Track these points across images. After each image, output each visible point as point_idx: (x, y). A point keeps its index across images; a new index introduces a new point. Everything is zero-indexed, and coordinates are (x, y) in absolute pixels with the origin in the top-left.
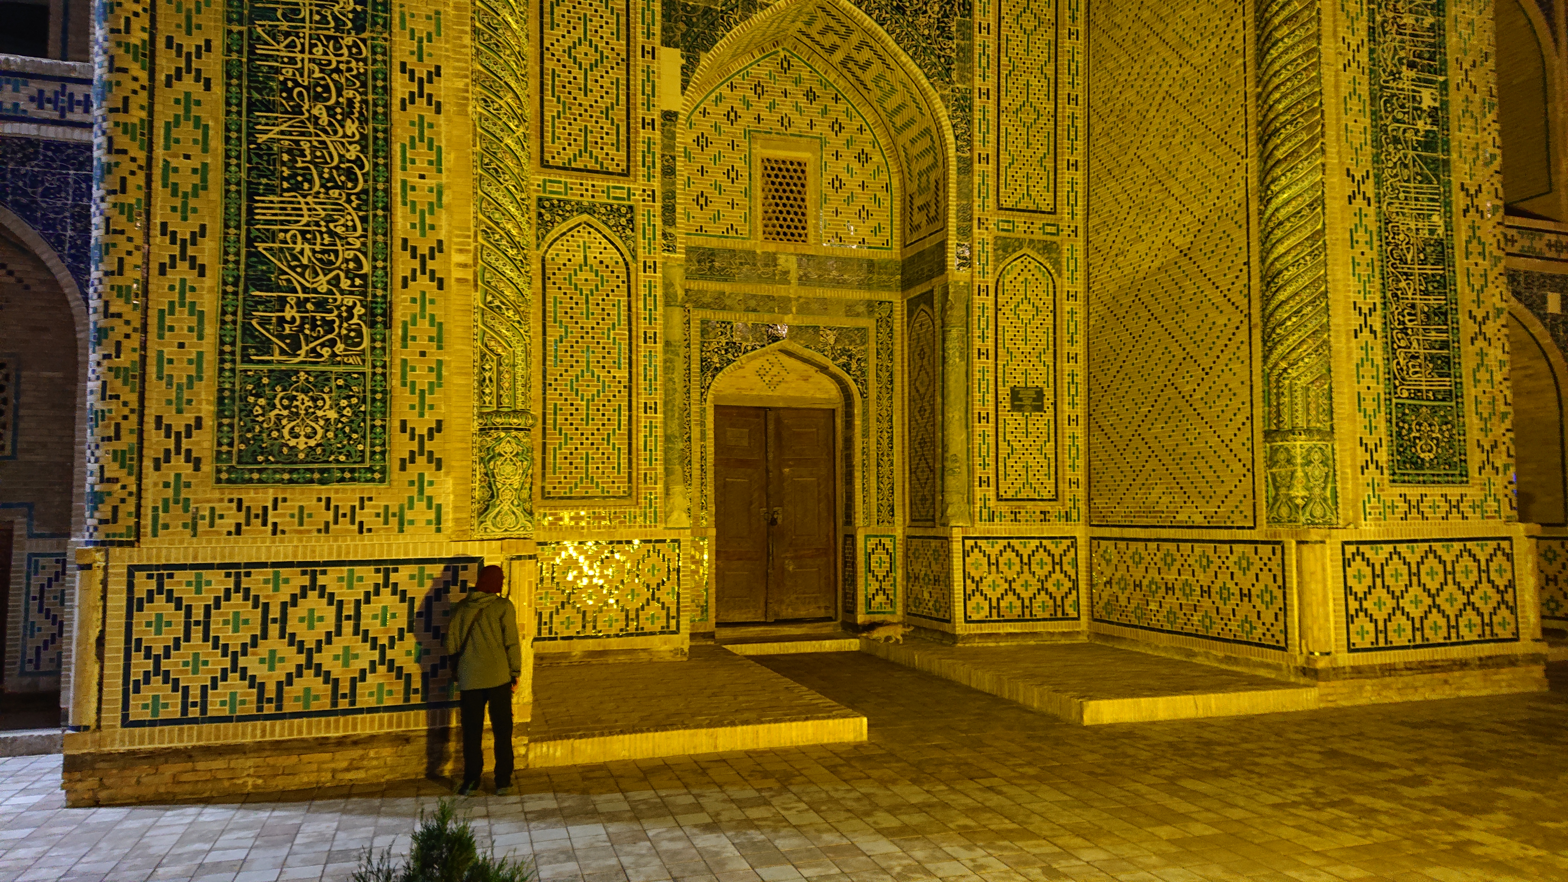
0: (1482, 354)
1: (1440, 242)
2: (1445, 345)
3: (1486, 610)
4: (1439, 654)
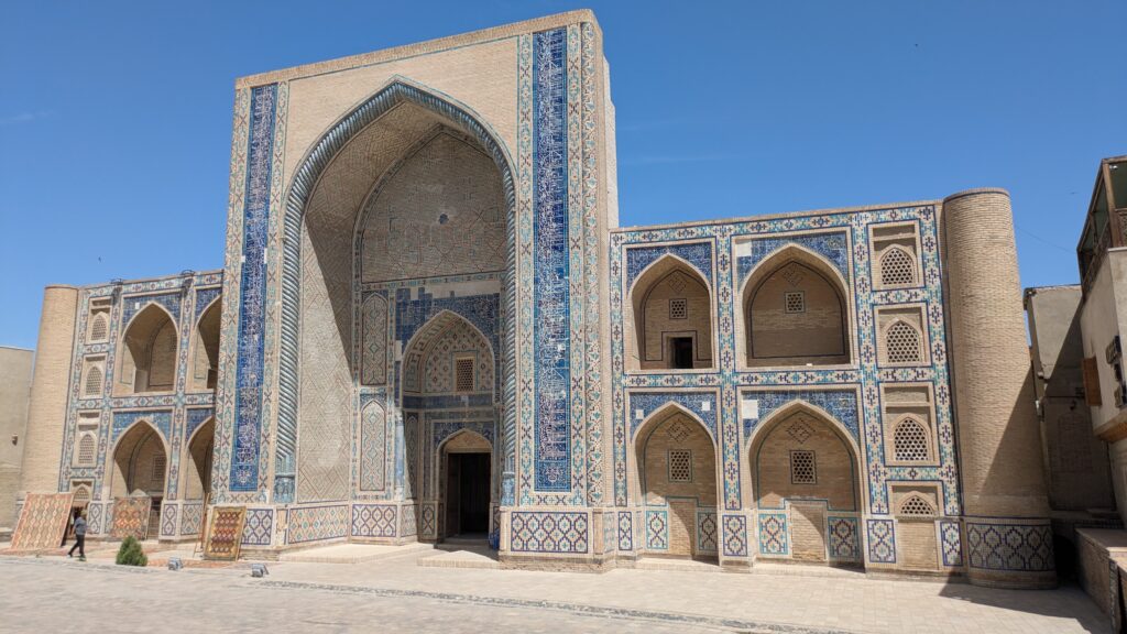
0: (578, 442)
1: (564, 401)
2: (564, 439)
3: (573, 540)
4: (550, 555)
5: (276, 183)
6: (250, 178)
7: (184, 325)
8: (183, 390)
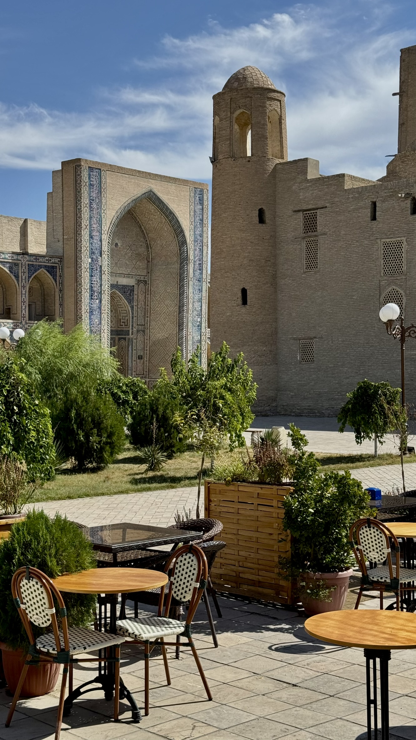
5: (104, 225)
6: (91, 218)
7: (22, 283)
8: (25, 321)
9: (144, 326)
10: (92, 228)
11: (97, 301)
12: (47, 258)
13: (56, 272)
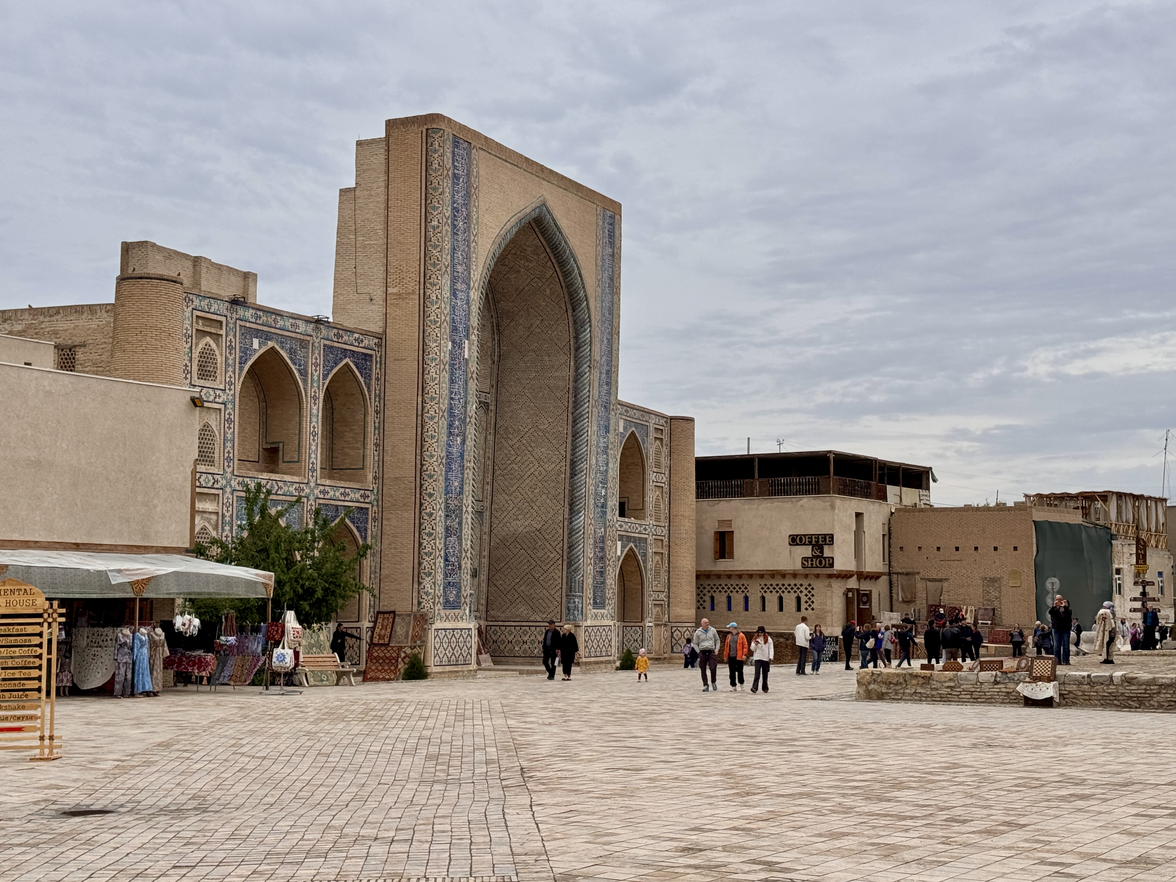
1: (603, 536)
3: (606, 647)
5: (474, 267)
6: (454, 250)
7: (313, 390)
8: (315, 478)
9: (481, 503)
10: (456, 274)
11: (459, 439)
12: (357, 335)
13: (371, 370)
